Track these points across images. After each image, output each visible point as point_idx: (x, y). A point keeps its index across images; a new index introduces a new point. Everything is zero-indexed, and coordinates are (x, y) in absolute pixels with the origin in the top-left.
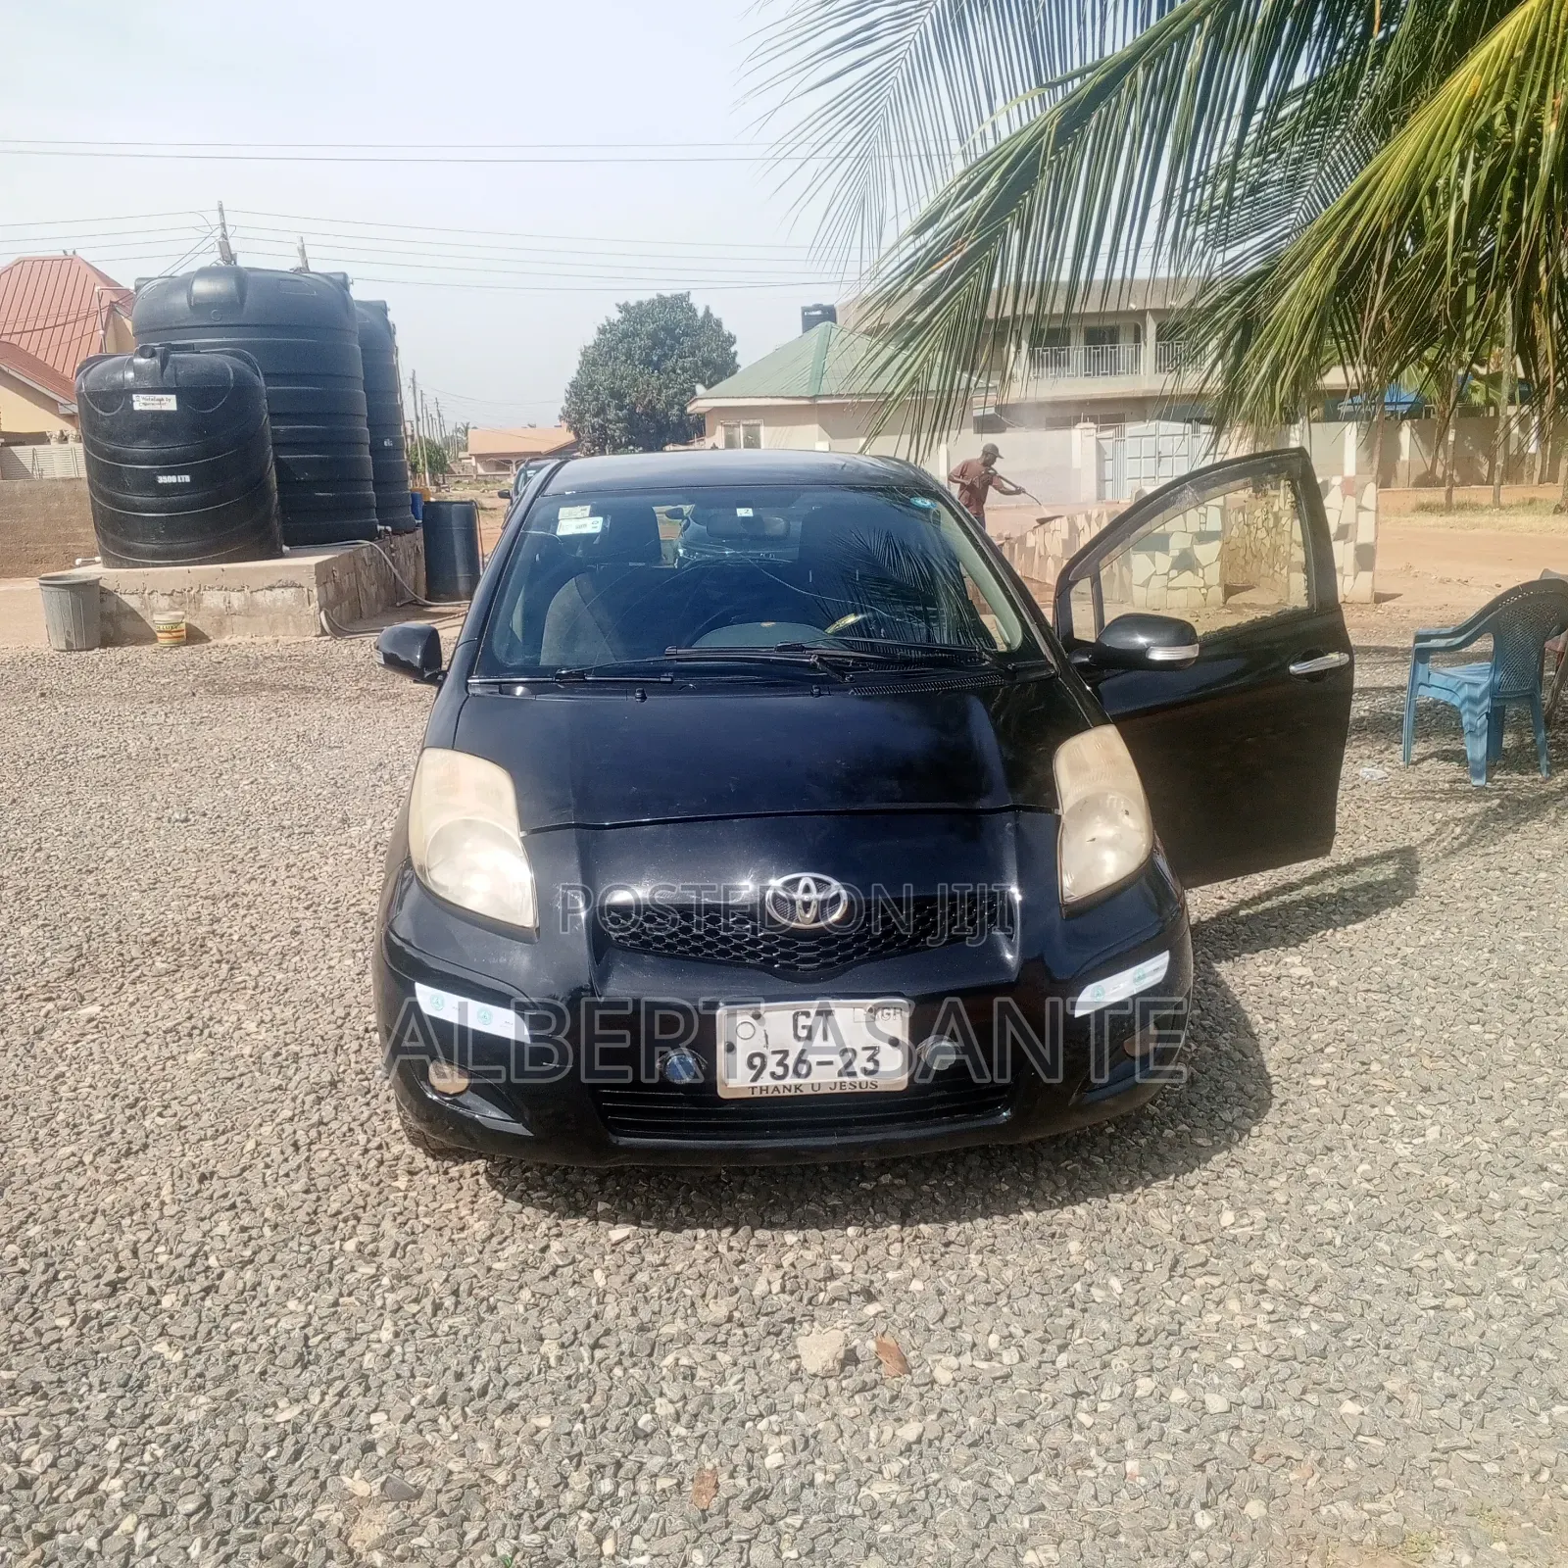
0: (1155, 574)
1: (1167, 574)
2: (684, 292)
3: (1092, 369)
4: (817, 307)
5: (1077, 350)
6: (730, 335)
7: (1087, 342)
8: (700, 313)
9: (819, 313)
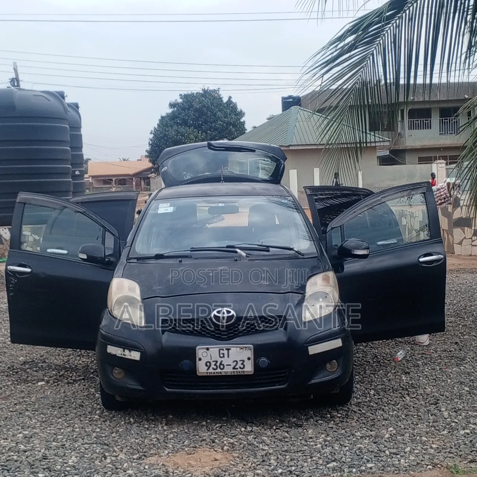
0: (465, 238)
1: (471, 238)
2: (216, 88)
3: (443, 131)
4: (290, 97)
5: (435, 120)
6: (241, 111)
7: (441, 116)
8: (225, 100)
9: (291, 100)
